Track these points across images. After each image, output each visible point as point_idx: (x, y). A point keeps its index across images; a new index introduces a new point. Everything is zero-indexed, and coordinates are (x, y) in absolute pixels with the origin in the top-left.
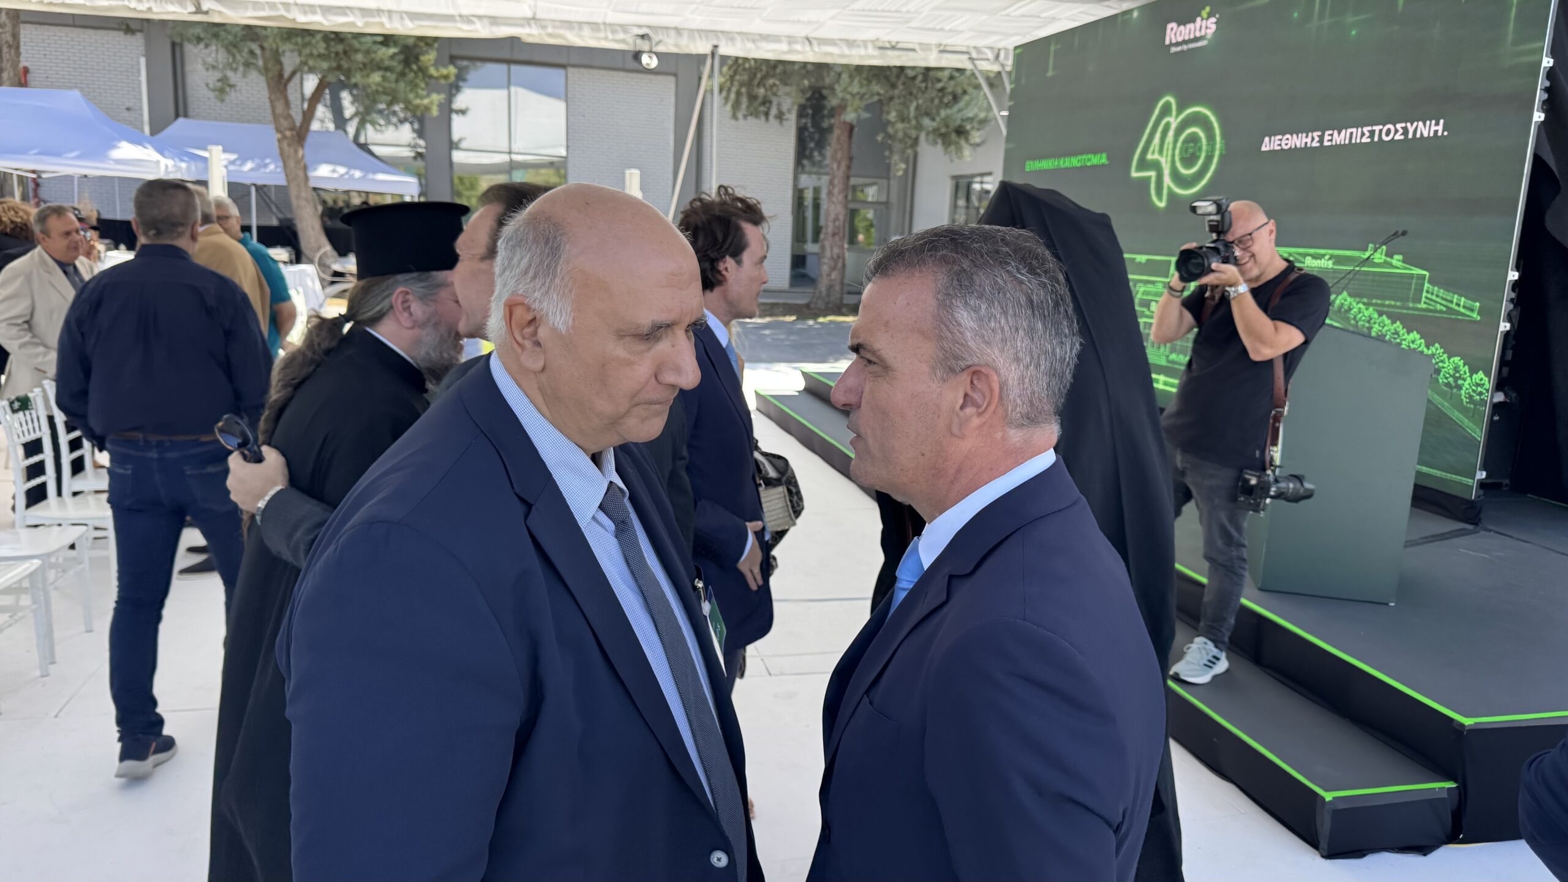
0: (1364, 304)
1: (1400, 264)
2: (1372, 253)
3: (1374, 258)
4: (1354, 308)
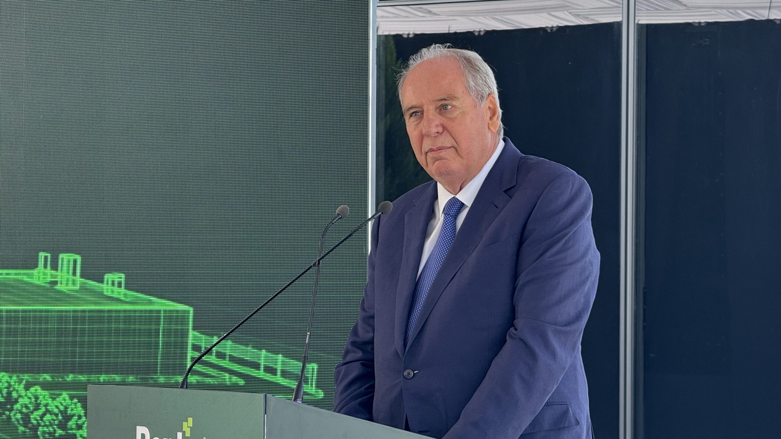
0: (45, 386)
1: (121, 292)
2: (49, 271)
3: (56, 283)
4: (20, 396)
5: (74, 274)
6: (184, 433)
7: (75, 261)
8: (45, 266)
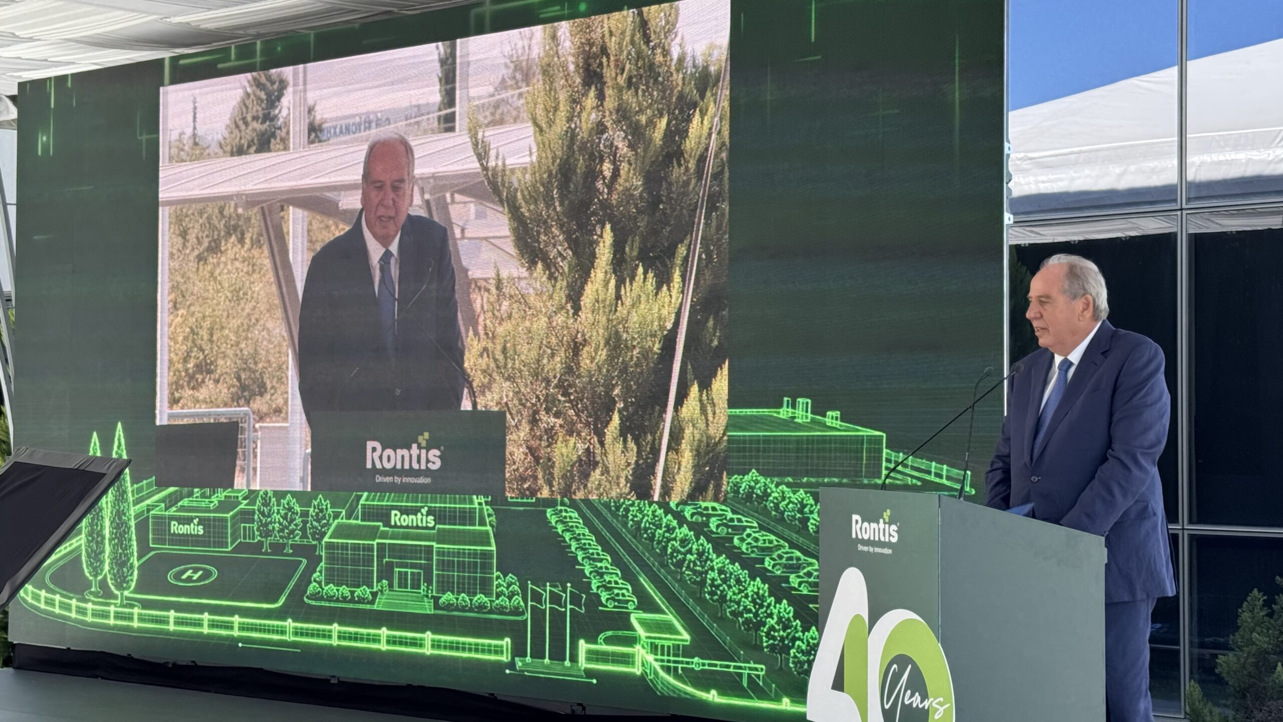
0: (788, 485)
1: (838, 424)
2: (790, 410)
3: (794, 418)
4: (773, 492)
5: (807, 411)
6: (884, 520)
7: (807, 403)
8: (788, 407)
